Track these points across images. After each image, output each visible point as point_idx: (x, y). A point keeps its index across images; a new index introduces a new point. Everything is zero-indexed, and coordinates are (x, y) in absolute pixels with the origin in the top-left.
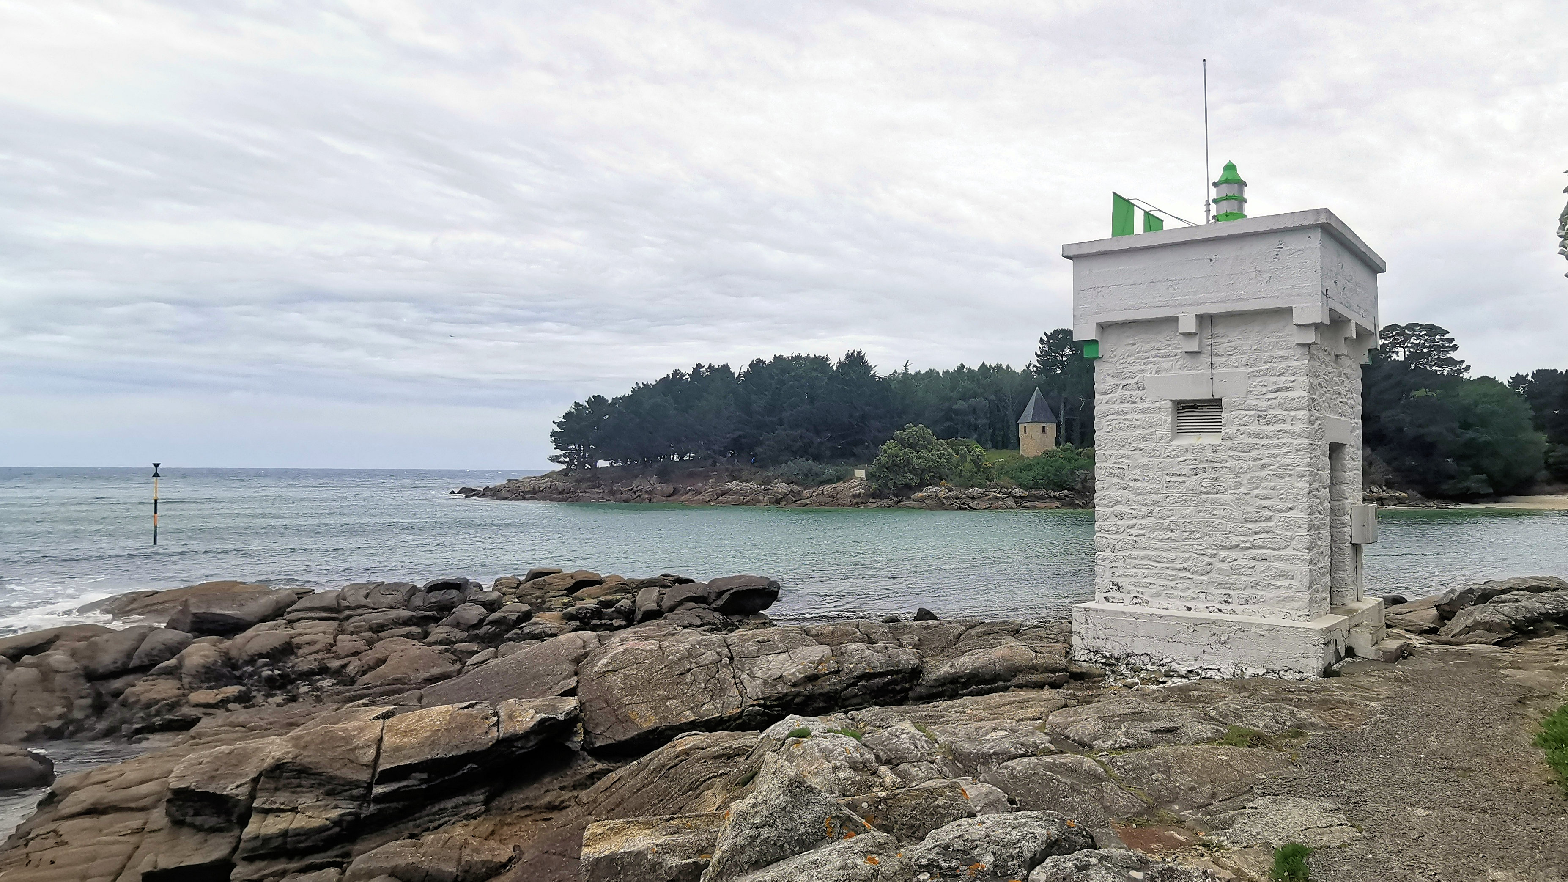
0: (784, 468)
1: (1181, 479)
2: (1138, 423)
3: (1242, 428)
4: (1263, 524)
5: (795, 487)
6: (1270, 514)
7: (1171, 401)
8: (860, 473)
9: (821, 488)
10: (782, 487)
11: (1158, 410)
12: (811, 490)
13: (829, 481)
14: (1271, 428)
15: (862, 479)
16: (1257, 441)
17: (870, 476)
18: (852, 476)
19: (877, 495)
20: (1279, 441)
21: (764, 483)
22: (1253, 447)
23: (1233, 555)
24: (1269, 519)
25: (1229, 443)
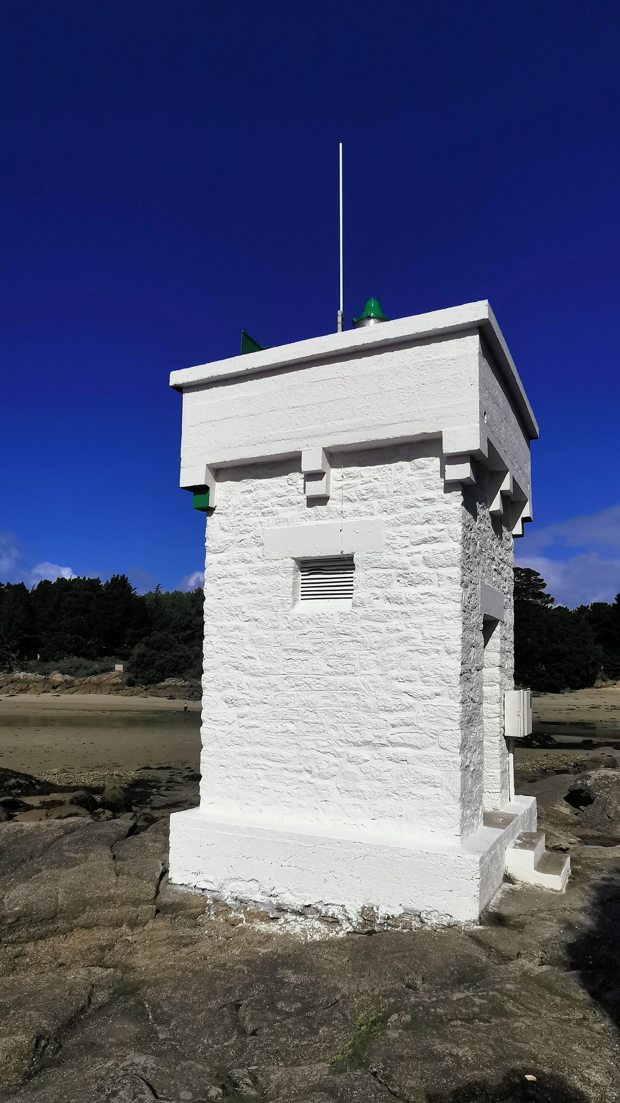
0: (61, 664)
1: (302, 656)
2: (254, 587)
3: (378, 592)
4: (403, 715)
5: (68, 677)
6: (411, 700)
7: (293, 558)
8: (119, 667)
9: (89, 678)
10: (57, 677)
11: (274, 571)
12: (81, 679)
13: (95, 673)
14: (411, 591)
15: (120, 671)
16: (395, 607)
17: (127, 670)
18: (112, 669)
19: (131, 683)
20: (424, 606)
21: (44, 674)
22: (389, 615)
23: (364, 753)
24: (409, 707)
25: (361, 611)
